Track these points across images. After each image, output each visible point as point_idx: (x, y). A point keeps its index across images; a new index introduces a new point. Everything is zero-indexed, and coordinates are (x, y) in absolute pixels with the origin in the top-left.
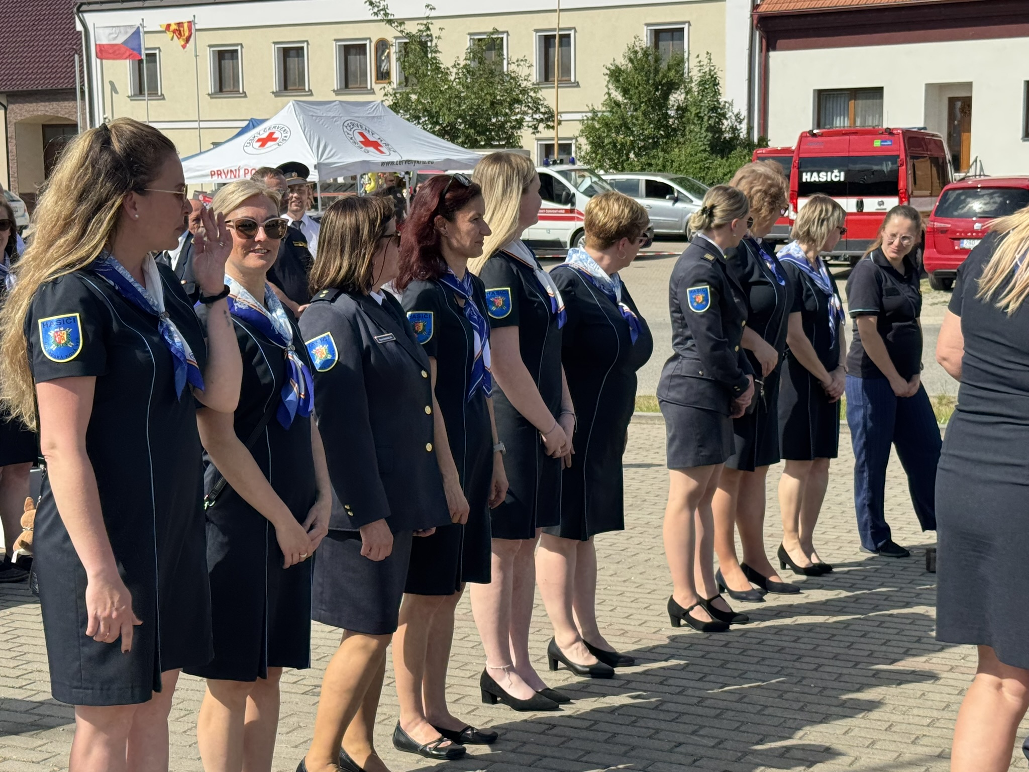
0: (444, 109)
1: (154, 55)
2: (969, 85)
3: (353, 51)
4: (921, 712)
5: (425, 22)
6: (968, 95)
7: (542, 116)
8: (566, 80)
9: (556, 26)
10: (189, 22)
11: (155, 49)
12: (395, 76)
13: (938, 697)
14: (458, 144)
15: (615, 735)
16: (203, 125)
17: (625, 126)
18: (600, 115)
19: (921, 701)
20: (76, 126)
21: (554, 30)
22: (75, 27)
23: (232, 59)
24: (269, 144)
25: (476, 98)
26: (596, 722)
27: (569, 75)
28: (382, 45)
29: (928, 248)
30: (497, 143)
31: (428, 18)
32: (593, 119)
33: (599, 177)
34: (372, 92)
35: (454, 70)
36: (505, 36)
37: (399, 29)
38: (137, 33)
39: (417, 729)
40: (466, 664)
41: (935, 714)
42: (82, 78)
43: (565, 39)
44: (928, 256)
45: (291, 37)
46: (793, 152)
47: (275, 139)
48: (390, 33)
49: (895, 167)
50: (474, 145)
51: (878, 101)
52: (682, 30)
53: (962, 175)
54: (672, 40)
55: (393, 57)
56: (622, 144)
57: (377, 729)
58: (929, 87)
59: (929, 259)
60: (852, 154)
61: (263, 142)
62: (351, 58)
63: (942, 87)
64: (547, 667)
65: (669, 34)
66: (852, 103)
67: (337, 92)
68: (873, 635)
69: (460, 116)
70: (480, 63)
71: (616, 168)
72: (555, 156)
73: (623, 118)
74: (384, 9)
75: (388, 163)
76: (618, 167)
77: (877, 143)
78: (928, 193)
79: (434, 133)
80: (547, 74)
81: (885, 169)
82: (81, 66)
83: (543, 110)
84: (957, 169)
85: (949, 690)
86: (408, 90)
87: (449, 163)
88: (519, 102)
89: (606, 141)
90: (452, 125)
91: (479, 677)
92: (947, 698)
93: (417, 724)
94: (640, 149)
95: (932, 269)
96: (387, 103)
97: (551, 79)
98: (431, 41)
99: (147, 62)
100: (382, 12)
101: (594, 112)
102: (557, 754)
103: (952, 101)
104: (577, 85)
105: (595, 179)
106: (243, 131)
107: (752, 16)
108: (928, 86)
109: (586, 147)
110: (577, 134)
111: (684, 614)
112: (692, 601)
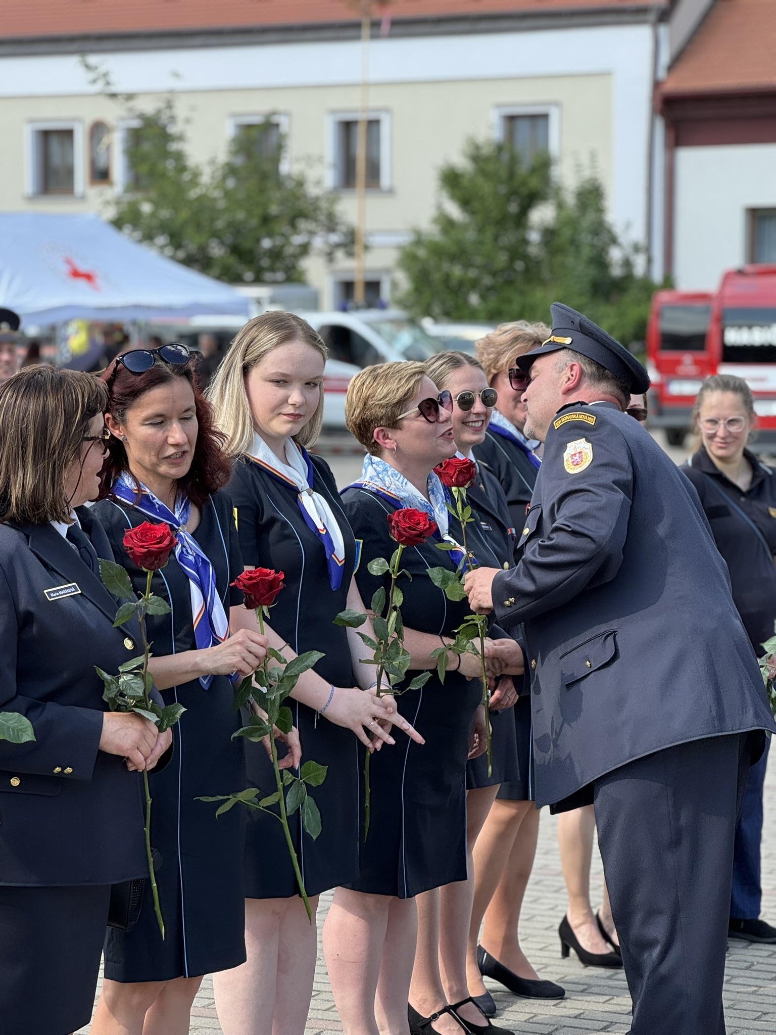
3: (54, 139)
5: (165, 97)
7: (339, 238)
8: (374, 184)
9: (359, 106)
18: (426, 237)
25: (239, 210)
28: (98, 130)
32: (416, 245)
35: (208, 170)
36: (282, 119)
37: (126, 106)
43: (373, 126)
48: (112, 113)
50: (236, 279)
52: (546, 115)
65: (528, 121)
67: (31, 199)
70: (248, 158)
72: (359, 298)
80: (347, 176)
83: (341, 229)
96: (107, 219)
97: (353, 181)
98: (174, 124)
100: (101, 80)
104: (391, 192)
105: (418, 334)
107: (652, 97)
110: (390, 265)
111: (423, 1027)
112: (434, 1007)
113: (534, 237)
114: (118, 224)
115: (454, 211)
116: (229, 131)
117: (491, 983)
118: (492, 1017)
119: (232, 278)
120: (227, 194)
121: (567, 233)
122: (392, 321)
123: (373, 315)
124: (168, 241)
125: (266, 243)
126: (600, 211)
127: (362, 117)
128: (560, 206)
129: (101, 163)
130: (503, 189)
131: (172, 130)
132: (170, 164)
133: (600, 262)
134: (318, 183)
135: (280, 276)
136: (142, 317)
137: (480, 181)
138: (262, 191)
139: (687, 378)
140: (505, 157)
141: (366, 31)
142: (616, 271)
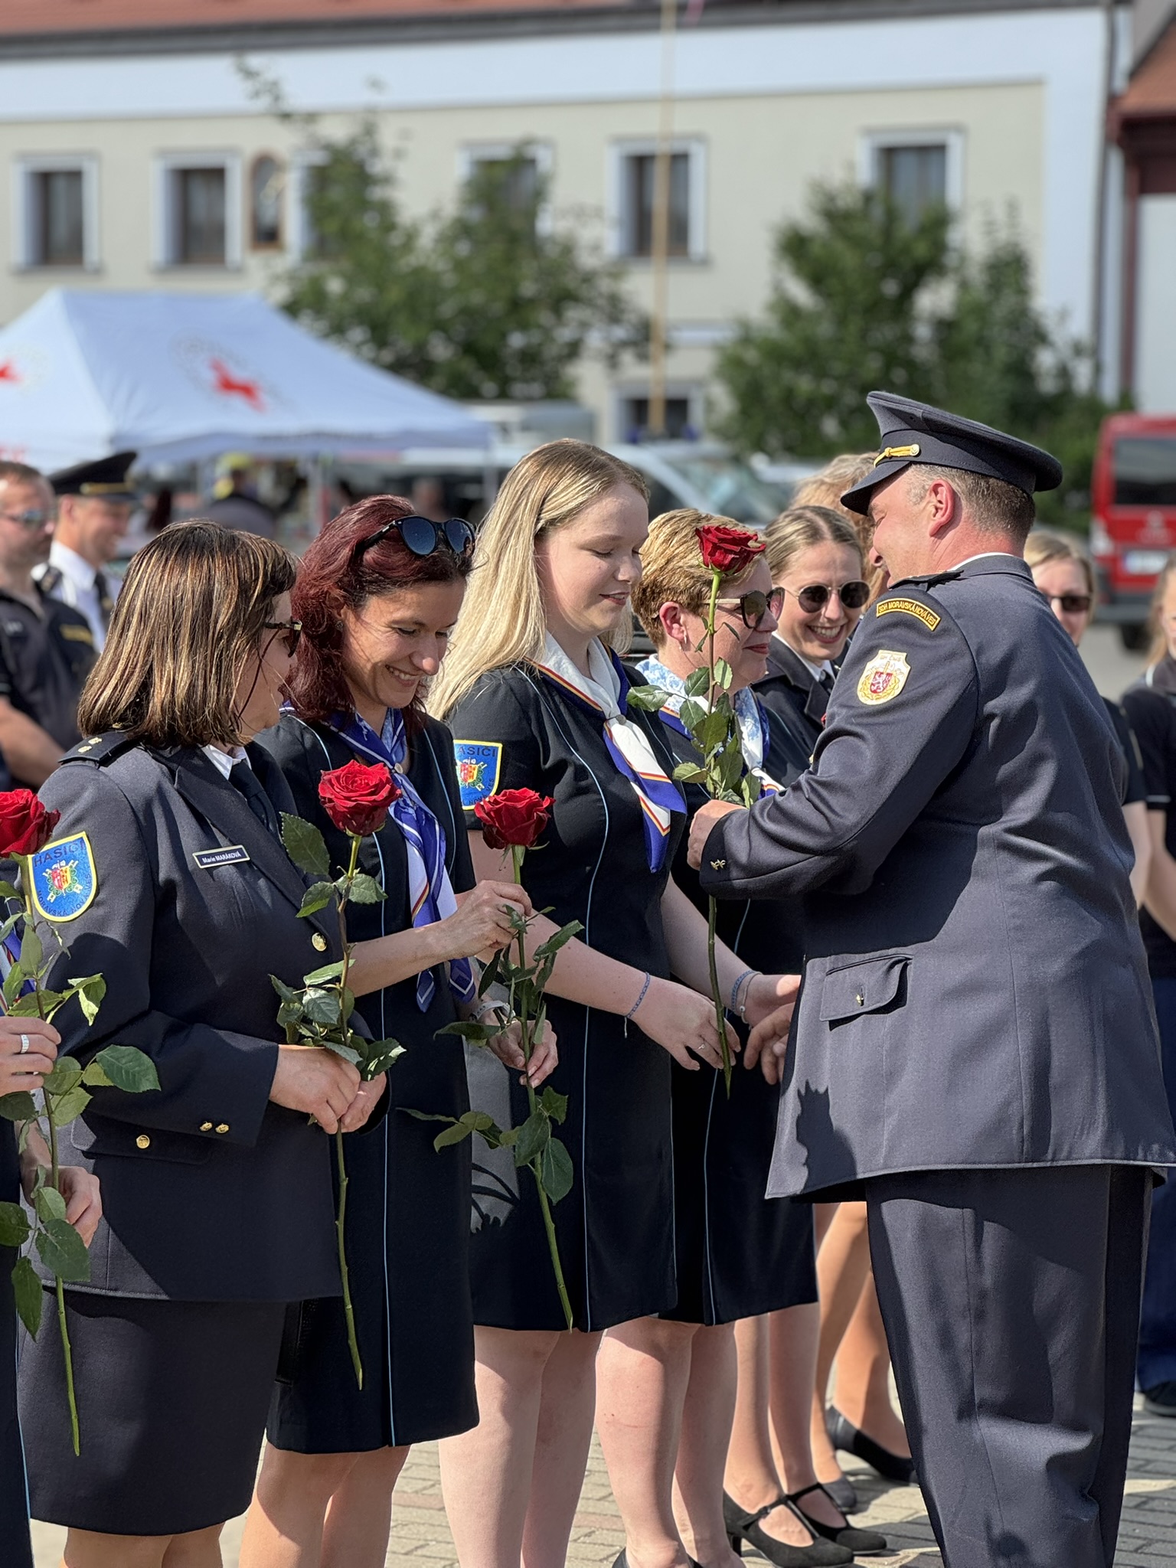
3: (196, 181)
7: (627, 333)
8: (680, 251)
9: (657, 132)
18: (758, 332)
21: (655, 141)
28: (263, 167)
30: (520, 392)
31: (371, 109)
32: (743, 344)
35: (429, 227)
36: (540, 150)
37: (305, 132)
43: (678, 163)
45: (54, 146)
48: (283, 142)
52: (943, 146)
54: (921, 169)
56: (807, 399)
65: (914, 155)
67: (161, 272)
70: (490, 211)
72: (656, 424)
74: (272, 87)
80: (641, 238)
86: (326, 267)
96: (274, 302)
97: (649, 246)
98: (377, 160)
100: (267, 93)
101: (746, 327)
104: (705, 263)
105: (744, 478)
107: (1105, 119)
110: (704, 375)
111: (746, 1527)
112: (764, 1496)
113: (923, 331)
114: (292, 309)
115: (800, 293)
116: (458, 170)
117: (850, 1462)
118: (853, 1513)
119: (463, 391)
120: (459, 265)
121: (971, 327)
122: (708, 459)
123: (677, 450)
124: (368, 335)
125: (517, 340)
126: (1023, 291)
127: (661, 148)
128: (964, 286)
129: (268, 217)
130: (876, 260)
131: (377, 167)
132: (370, 221)
133: (1022, 370)
134: (596, 248)
135: (536, 389)
136: (327, 451)
137: (840, 246)
138: (510, 259)
139: (1153, 547)
140: (878, 212)
141: (669, 18)
142: (1048, 385)
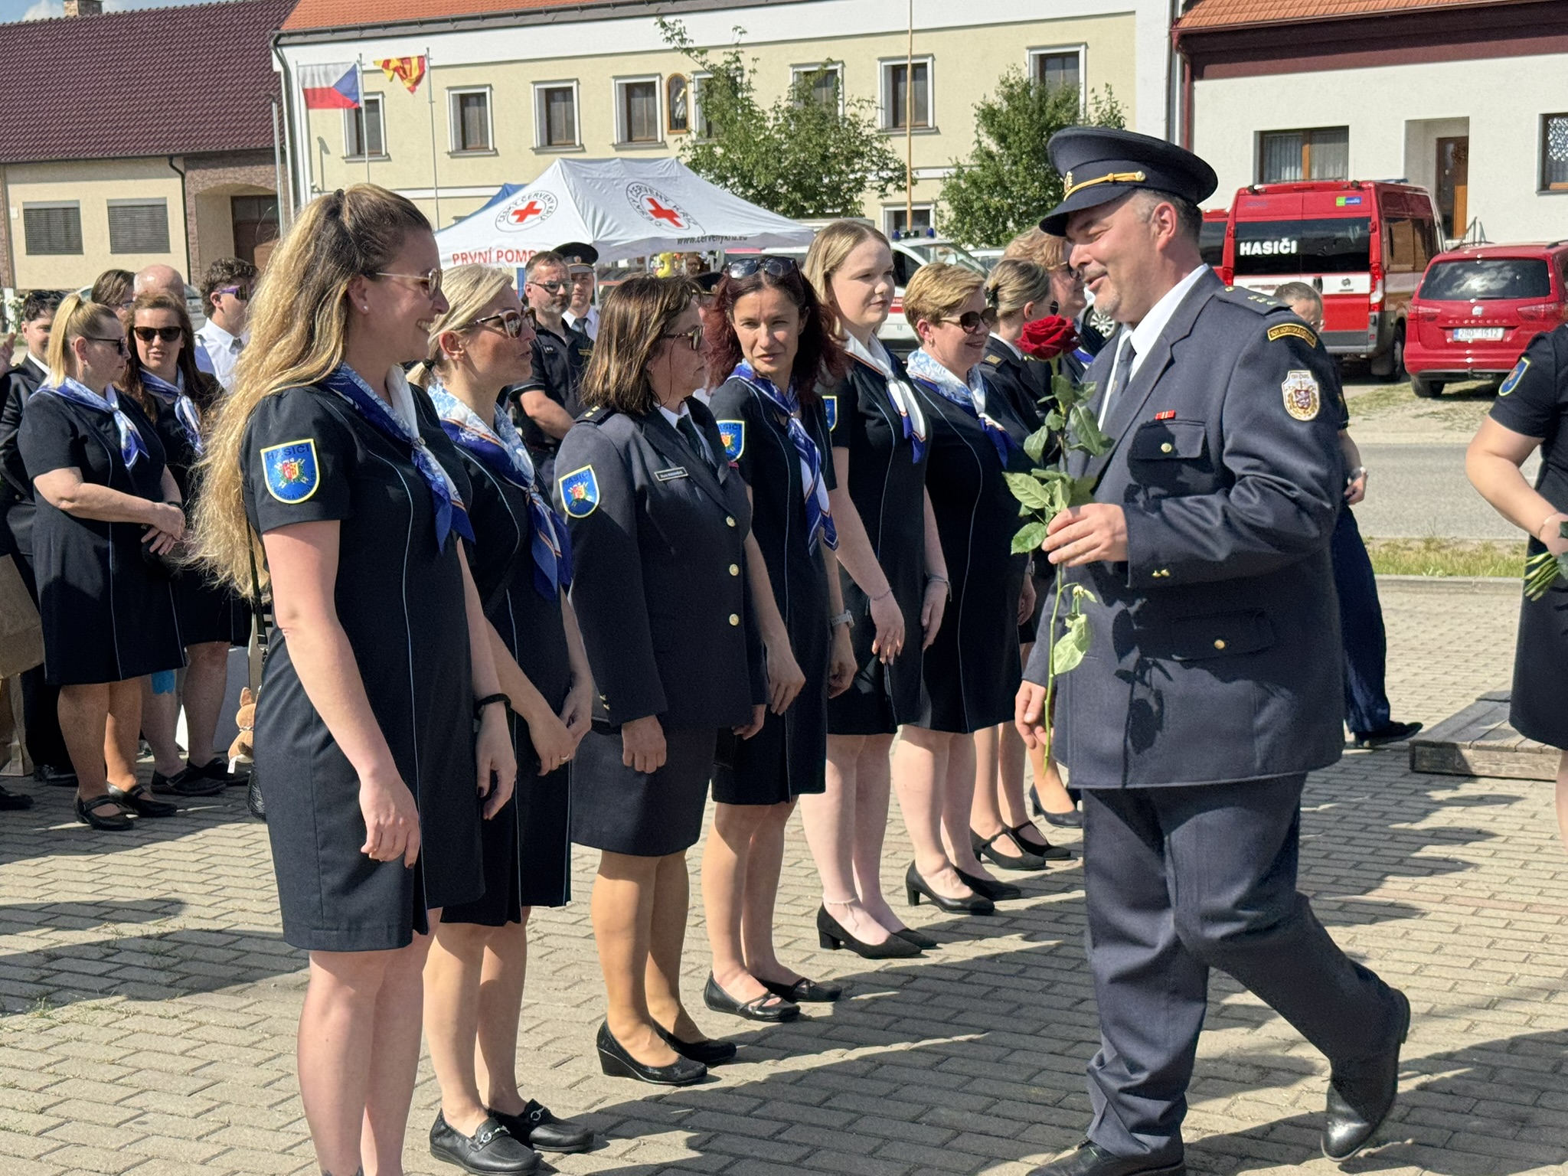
0: (760, 168)
1: (376, 102)
2: (1465, 122)
3: (638, 91)
4: (1405, 956)
5: (733, 50)
6: (1464, 134)
7: (890, 174)
8: (922, 125)
9: (906, 52)
10: (421, 58)
11: (377, 93)
12: (694, 121)
13: (1426, 936)
14: (778, 212)
15: (996, 988)
16: (441, 193)
17: (1000, 185)
18: (966, 170)
19: (1403, 941)
20: (274, 197)
21: (905, 58)
22: (271, 67)
23: (479, 104)
24: (530, 217)
25: (802, 151)
26: (971, 973)
27: (926, 118)
28: (677, 83)
29: (1411, 340)
30: (829, 211)
31: (737, 45)
32: (958, 177)
33: (966, 253)
34: (664, 145)
35: (773, 115)
36: (839, 67)
37: (699, 60)
38: (352, 73)
39: (736, 981)
40: (799, 897)
41: (1424, 959)
42: (282, 133)
43: (920, 70)
44: (1409, 351)
45: (555, 74)
46: (1227, 215)
47: (537, 211)
48: (686, 66)
49: (1365, 233)
50: (800, 213)
51: (1342, 145)
52: (1076, 54)
53: (1456, 242)
54: (1064, 68)
55: (692, 99)
56: (997, 209)
57: (683, 983)
58: (1411, 124)
59: (1411, 356)
60: (1306, 217)
61: (522, 215)
62: (636, 101)
63: (1428, 124)
64: (905, 901)
65: (1059, 60)
66: (1307, 147)
67: (617, 147)
68: (1341, 856)
69: (780, 176)
70: (807, 104)
71: (989, 241)
72: (908, 227)
73: (997, 174)
74: (679, 33)
75: (686, 240)
76: (994, 239)
77: (1341, 202)
78: (1409, 267)
79: (746, 198)
80: (896, 118)
81: (1351, 235)
82: (281, 118)
83: (891, 166)
84: (1450, 234)
85: (1444, 928)
86: (713, 141)
87: (767, 239)
88: (861, 155)
89: (976, 205)
90: (770, 187)
91: (815, 914)
92: (1439, 938)
93: (735, 976)
94: (1021, 215)
95: (1416, 368)
96: (683, 160)
97: (901, 124)
98: (742, 75)
99: (367, 111)
100: (677, 38)
101: (960, 167)
102: (919, 1014)
103: (1442, 143)
104: (936, 131)
105: (961, 257)
106: (494, 201)
107: (1170, 33)
108: (1408, 122)
109: (950, 214)
110: (937, 196)
111: (984, 847)
112: (994, 829)
116: (789, 79)
120: (789, 136)
122: (940, 246)
123: (922, 241)
124: (739, 182)
127: (910, 62)
129: (679, 112)
131: (741, 80)
134: (871, 124)
136: (717, 247)
137: (1013, 116)
